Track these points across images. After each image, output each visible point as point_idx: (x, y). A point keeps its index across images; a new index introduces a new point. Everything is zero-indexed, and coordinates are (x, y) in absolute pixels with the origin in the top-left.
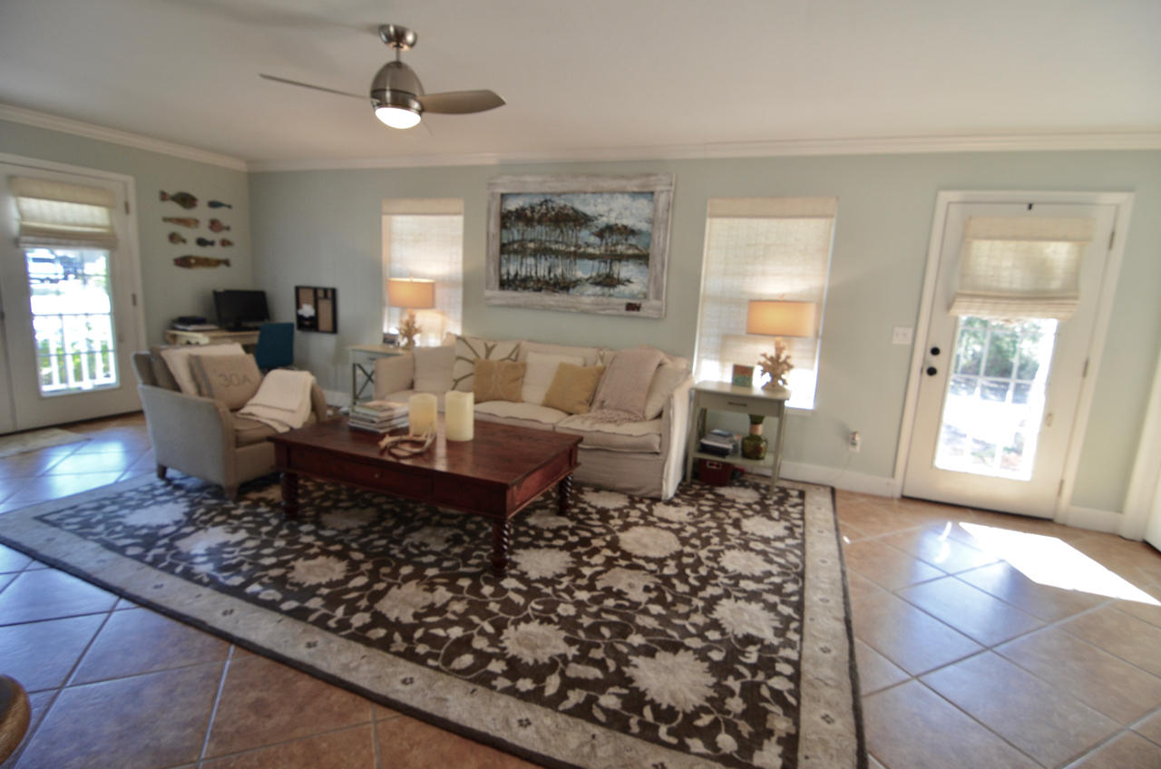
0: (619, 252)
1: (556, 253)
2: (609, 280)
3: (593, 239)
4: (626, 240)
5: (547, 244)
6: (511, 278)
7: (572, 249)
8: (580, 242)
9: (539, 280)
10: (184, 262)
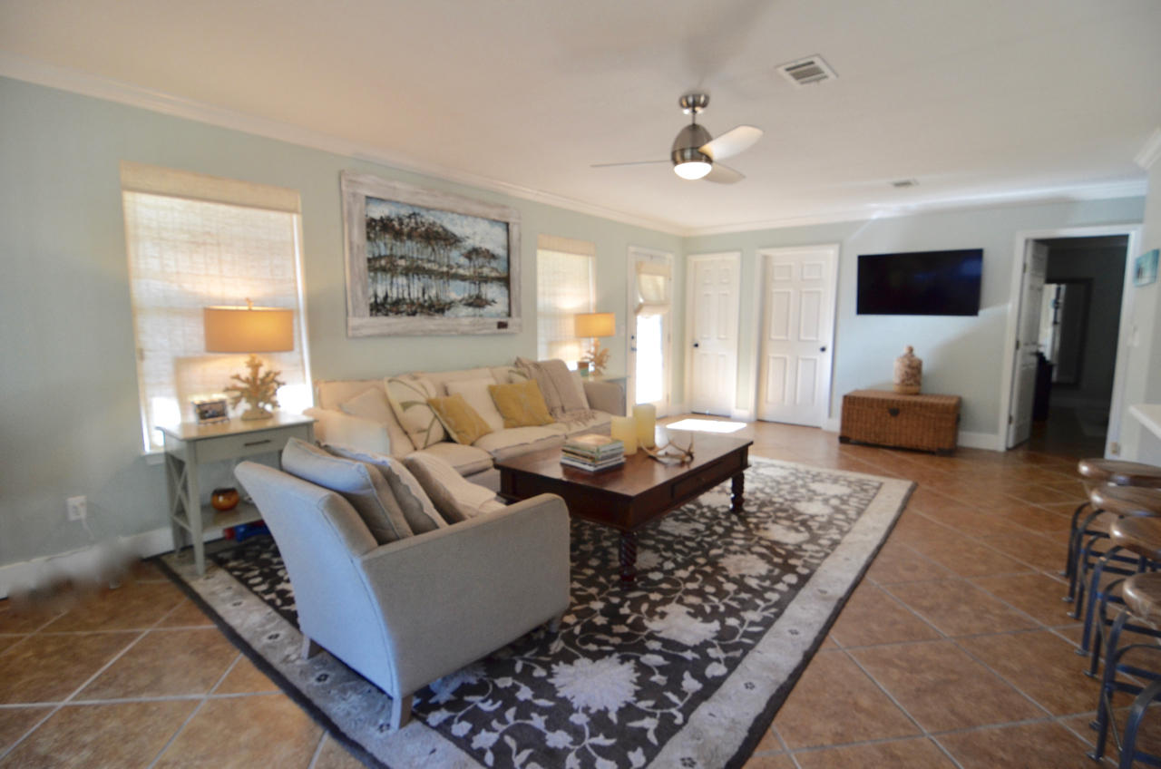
0: (484, 275)
1: (430, 273)
2: (479, 301)
3: (463, 261)
4: (489, 263)
5: (420, 262)
7: (445, 269)
8: (452, 263)
9: (412, 303)
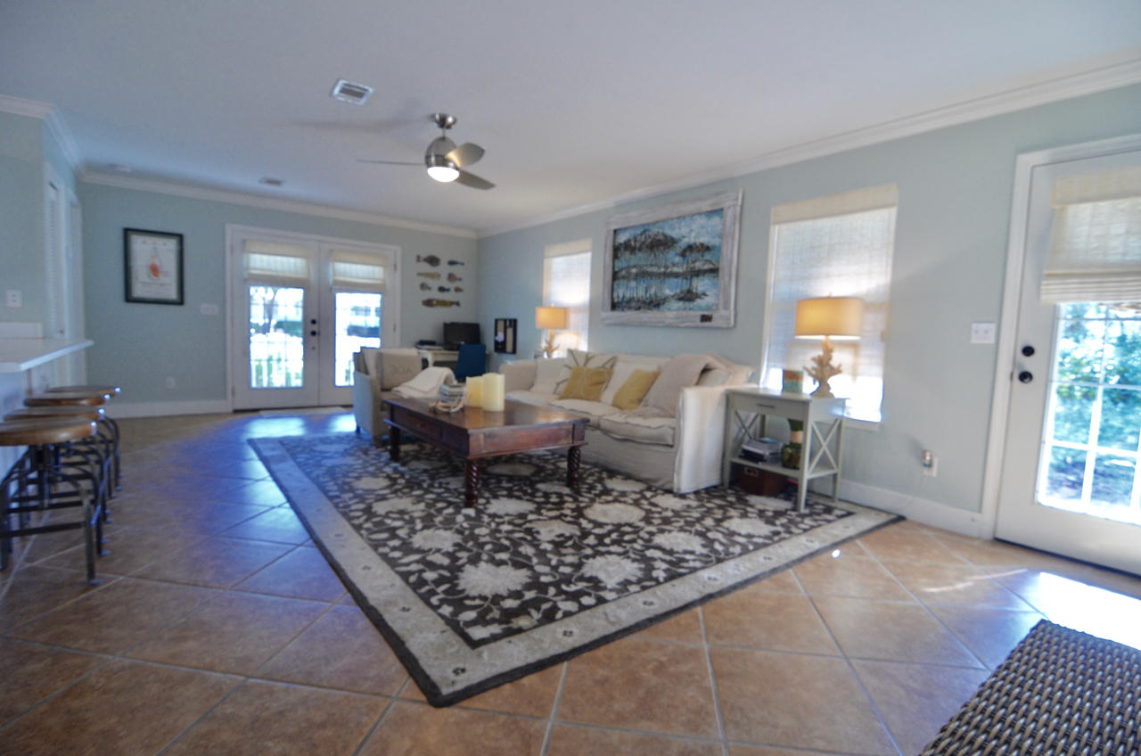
0: (697, 269)
1: (651, 275)
2: (689, 295)
3: (677, 259)
4: (703, 256)
5: (645, 268)
6: (620, 300)
7: (662, 270)
8: (669, 263)
9: (639, 301)
10: (428, 303)
